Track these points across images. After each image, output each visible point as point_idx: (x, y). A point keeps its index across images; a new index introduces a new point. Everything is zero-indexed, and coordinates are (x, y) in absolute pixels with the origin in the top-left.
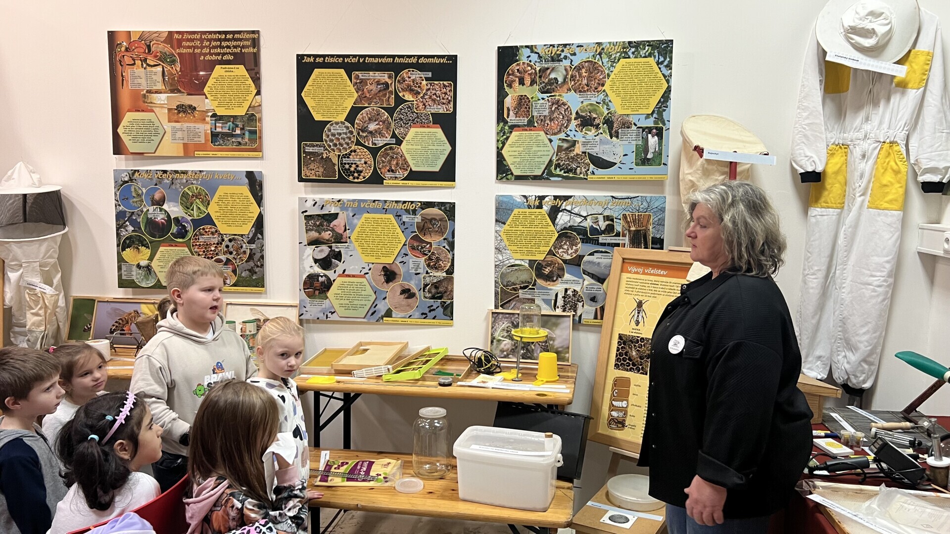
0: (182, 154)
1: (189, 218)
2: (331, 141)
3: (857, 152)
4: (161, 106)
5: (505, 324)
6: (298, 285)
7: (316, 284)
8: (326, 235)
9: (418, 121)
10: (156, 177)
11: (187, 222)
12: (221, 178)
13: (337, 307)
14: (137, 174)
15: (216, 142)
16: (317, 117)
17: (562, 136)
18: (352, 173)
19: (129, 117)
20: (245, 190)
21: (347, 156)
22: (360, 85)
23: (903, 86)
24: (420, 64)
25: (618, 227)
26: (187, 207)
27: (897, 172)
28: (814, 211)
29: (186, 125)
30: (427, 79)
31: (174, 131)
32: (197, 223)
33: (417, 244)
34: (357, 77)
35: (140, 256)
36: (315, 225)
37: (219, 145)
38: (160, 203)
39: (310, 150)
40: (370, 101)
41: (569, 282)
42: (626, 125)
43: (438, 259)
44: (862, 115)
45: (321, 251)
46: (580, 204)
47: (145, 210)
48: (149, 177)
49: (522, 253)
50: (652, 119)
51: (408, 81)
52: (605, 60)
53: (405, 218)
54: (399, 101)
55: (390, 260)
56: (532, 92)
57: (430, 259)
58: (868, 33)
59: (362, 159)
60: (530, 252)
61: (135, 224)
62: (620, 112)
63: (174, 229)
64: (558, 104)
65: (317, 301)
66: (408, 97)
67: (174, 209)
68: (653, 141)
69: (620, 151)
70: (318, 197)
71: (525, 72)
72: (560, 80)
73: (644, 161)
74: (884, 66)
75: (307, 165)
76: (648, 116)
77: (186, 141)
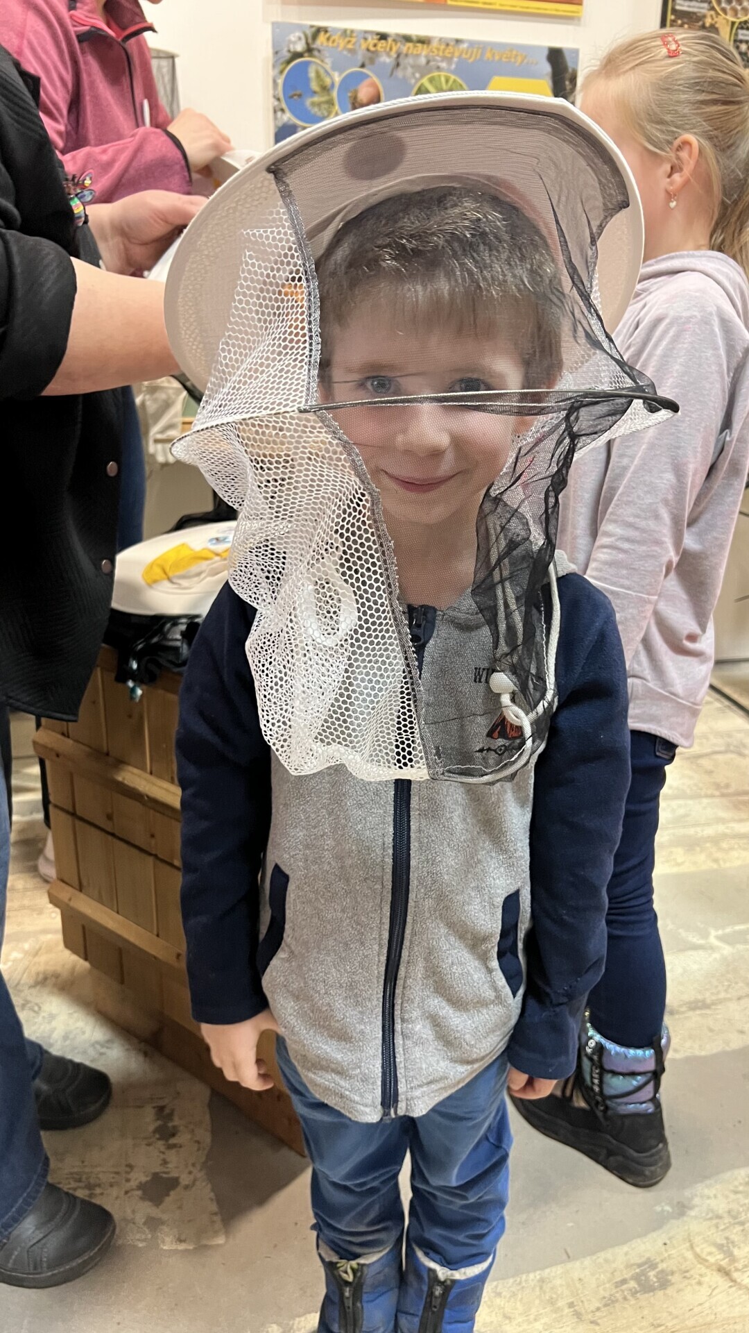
10: (364, 46)
12: (497, 58)
14: (322, 38)
48: (350, 46)
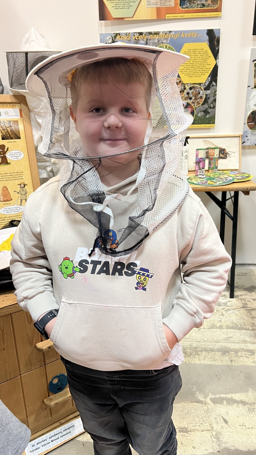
0: (155, 17)
6: (243, 119)
10: (134, 38)
12: (186, 36)
15: (184, 5)
20: (205, 46)
37: (186, 7)
48: (128, 39)
77: (159, 6)
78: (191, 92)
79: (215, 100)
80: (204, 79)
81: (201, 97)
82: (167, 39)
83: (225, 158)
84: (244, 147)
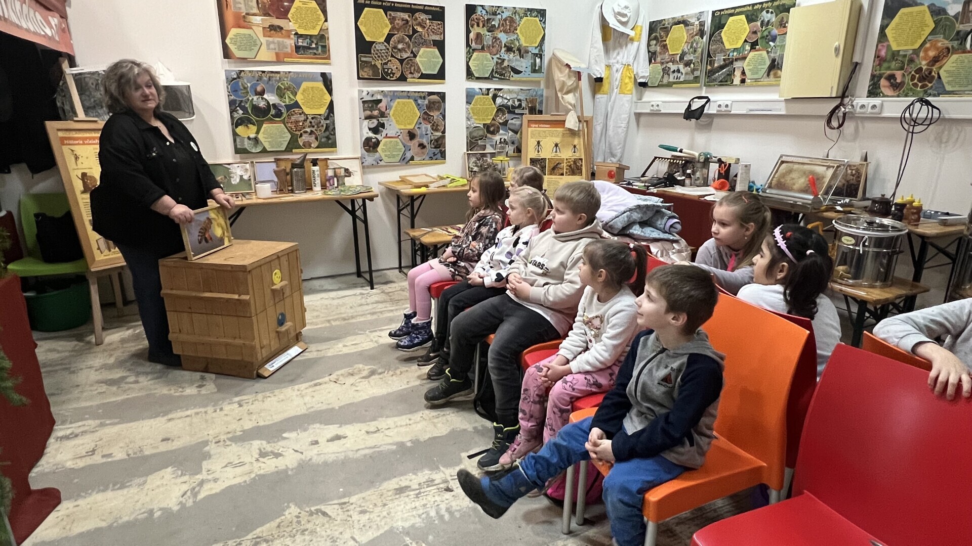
0: (275, 59)
1: (283, 104)
2: (377, 54)
3: (614, 69)
4: (258, 25)
5: (473, 159)
6: (359, 144)
7: (371, 144)
8: (376, 113)
9: (425, 44)
10: (257, 75)
11: (282, 107)
12: (303, 76)
13: (383, 157)
14: (242, 73)
15: (299, 52)
16: (368, 39)
17: (498, 56)
18: (389, 75)
19: (233, 32)
20: (321, 85)
21: (386, 64)
22: (392, 20)
23: (632, 40)
24: (426, 10)
25: (523, 105)
26: (281, 95)
27: (630, 78)
28: (598, 96)
29: (276, 40)
30: (429, 19)
31: (268, 44)
32: (289, 107)
33: (426, 117)
34: (390, 15)
35: (249, 131)
36: (368, 106)
37: (301, 54)
38: (262, 93)
39: (363, 59)
40: (398, 30)
41: (503, 135)
42: (527, 52)
43: (437, 125)
44: (616, 52)
45: (373, 123)
46: (506, 93)
47: (250, 99)
48: (252, 75)
49: (480, 120)
50: (538, 49)
51: (419, 20)
52: (517, 17)
53: (420, 101)
54: (415, 31)
55: (411, 127)
56: (483, 31)
57: (433, 125)
58: (624, 15)
59: (394, 66)
60: (483, 120)
61: (244, 109)
62: (524, 45)
63: (273, 112)
64: (496, 39)
65: (371, 154)
66: (419, 29)
67: (272, 98)
68: (538, 60)
69: (524, 65)
70: (370, 89)
71: (480, 19)
72: (497, 26)
73: (534, 71)
74: (626, 30)
75: (362, 69)
76: (536, 48)
77: (277, 51)
78: (313, 121)
79: (334, 128)
80: (323, 111)
81: (322, 126)
82: (287, 78)
83: (350, 176)
84: (365, 168)
